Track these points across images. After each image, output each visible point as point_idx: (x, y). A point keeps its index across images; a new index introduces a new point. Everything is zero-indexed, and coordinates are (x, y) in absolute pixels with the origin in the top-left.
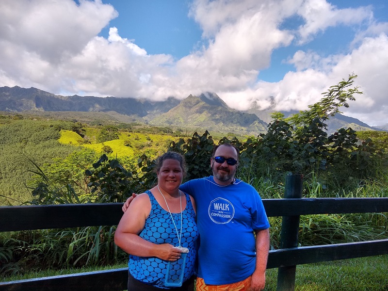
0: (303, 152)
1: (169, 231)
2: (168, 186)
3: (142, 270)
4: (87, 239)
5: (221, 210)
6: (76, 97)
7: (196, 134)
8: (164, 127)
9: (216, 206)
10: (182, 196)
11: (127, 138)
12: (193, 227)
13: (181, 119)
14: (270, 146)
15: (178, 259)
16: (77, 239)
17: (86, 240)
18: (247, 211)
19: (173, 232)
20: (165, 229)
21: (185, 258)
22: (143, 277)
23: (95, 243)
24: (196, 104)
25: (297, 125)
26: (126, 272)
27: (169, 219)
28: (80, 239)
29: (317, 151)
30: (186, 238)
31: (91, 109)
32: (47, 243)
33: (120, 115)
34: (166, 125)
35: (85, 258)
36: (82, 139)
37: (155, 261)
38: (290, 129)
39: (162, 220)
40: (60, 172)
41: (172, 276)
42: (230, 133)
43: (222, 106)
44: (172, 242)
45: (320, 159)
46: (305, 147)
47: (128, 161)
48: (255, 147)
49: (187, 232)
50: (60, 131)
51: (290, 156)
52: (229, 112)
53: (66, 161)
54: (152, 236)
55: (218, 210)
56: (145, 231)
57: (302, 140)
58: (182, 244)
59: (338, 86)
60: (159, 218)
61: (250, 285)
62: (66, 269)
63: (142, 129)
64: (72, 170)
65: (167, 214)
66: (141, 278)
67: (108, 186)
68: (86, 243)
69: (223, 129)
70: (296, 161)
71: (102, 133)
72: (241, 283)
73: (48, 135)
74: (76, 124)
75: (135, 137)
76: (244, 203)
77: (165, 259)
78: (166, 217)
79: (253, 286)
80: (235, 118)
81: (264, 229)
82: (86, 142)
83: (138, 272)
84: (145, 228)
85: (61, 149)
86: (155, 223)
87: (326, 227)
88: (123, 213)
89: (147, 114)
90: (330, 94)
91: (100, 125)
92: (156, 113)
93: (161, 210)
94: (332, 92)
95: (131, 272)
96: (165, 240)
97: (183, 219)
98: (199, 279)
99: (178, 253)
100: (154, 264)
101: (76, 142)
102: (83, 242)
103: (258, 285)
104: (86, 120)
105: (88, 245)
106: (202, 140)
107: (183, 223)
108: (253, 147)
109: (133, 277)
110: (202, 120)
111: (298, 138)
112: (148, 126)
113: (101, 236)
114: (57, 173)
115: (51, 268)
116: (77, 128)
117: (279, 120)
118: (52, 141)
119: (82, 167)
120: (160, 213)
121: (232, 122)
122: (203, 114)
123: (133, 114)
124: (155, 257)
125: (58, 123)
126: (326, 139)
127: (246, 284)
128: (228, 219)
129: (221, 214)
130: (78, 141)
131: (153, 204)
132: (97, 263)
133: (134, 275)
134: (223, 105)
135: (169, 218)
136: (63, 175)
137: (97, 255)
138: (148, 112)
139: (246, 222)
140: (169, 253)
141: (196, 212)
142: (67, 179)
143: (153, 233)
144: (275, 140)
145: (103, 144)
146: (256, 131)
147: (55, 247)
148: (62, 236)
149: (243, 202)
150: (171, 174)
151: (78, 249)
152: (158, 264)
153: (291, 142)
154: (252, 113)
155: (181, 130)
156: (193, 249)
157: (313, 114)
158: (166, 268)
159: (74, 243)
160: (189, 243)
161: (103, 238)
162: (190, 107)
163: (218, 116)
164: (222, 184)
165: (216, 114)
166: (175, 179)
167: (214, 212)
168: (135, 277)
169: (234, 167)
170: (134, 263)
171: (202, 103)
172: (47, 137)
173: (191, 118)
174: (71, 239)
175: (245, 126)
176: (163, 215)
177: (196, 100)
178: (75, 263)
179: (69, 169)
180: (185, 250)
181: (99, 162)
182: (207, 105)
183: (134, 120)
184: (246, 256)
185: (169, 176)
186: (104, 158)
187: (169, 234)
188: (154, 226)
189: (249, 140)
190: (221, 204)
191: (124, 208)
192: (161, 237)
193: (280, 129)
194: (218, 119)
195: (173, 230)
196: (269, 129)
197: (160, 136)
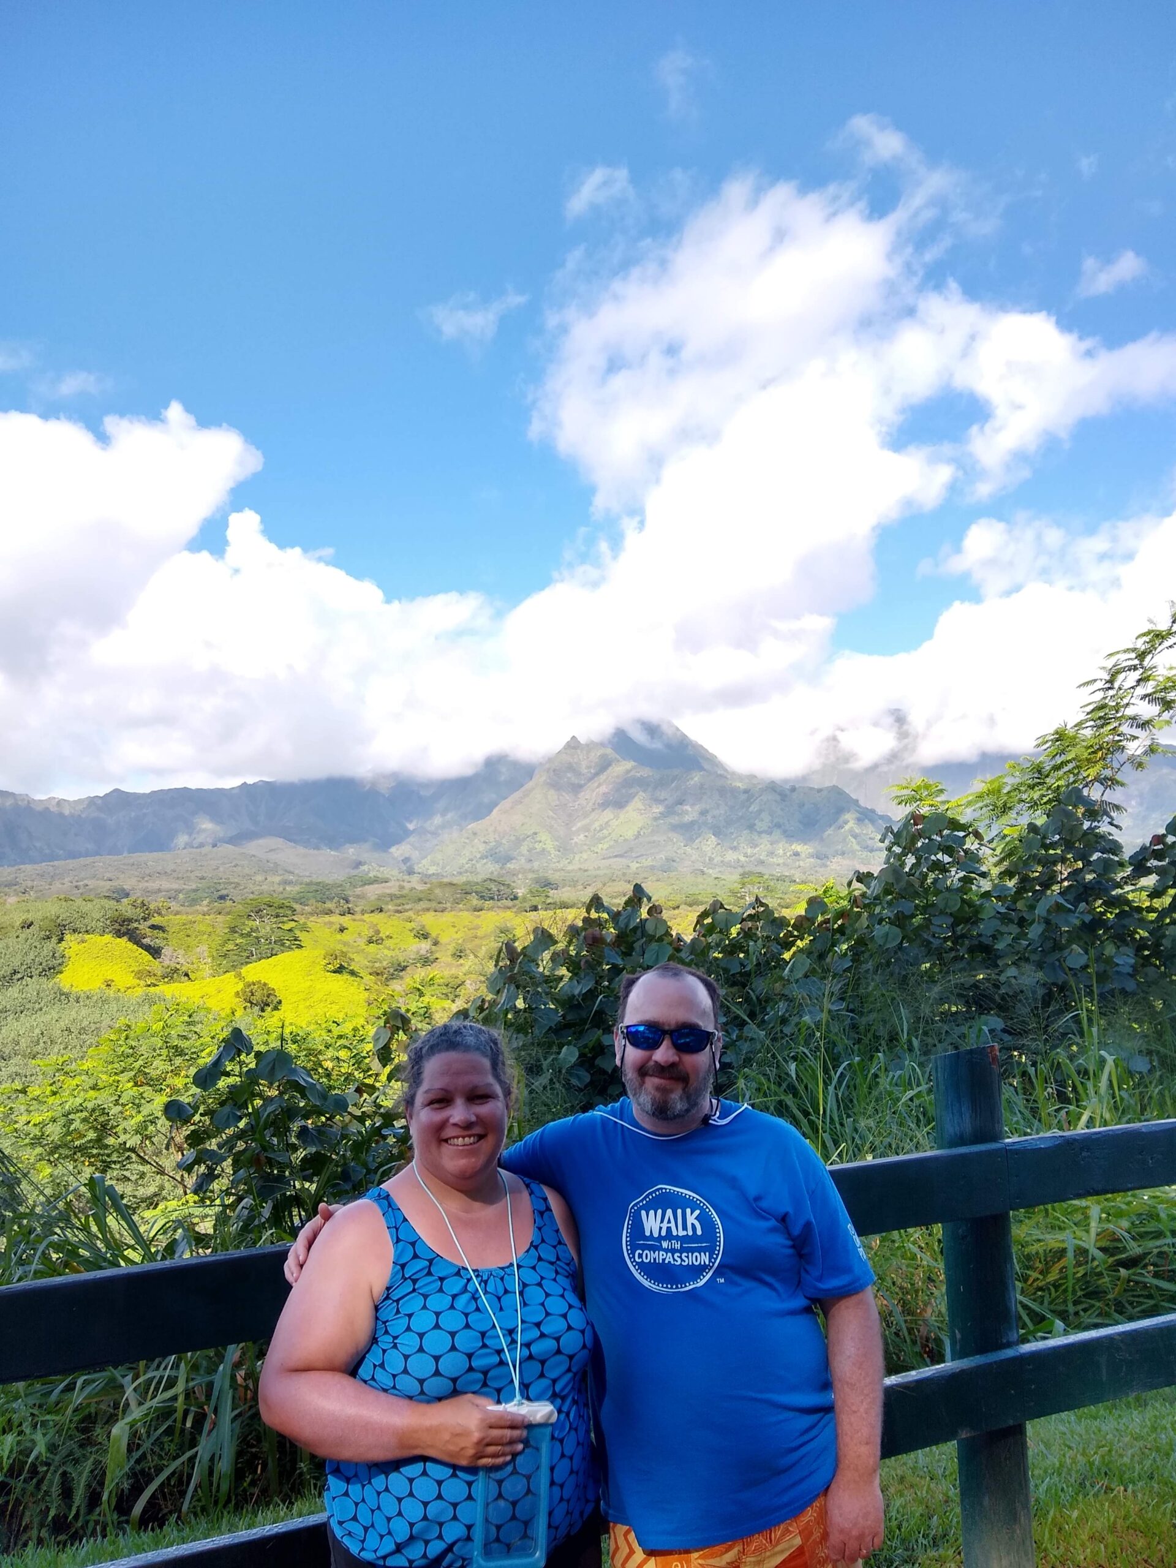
0: (1035, 931)
1: (467, 1341)
2: (453, 1160)
3: (379, 1519)
4: (181, 1399)
5: (669, 1236)
6: (119, 800)
7: (596, 902)
8: (479, 878)
9: (652, 1223)
10: (514, 1191)
11: (335, 942)
12: (565, 1316)
13: (544, 836)
14: (901, 920)
15: (515, 1455)
16: (140, 1404)
17: (180, 1404)
18: (773, 1230)
19: (484, 1346)
20: (453, 1334)
21: (545, 1448)
22: (388, 1546)
23: (216, 1411)
24: (597, 774)
25: (1004, 820)
26: (320, 1532)
27: (466, 1297)
28: (155, 1403)
29: (1088, 918)
30: (543, 1362)
31: (182, 839)
32: (20, 1433)
33: (301, 850)
34: (488, 869)
35: (181, 1480)
36: (156, 965)
37: (424, 1473)
38: (971, 844)
39: (438, 1302)
40: (66, 1115)
41: (498, 1527)
42: (750, 873)
43: (702, 769)
44: (485, 1384)
45: (1110, 950)
46: (1041, 909)
47: (340, 1037)
48: (841, 930)
49: (543, 1335)
50: (61, 940)
51: (985, 953)
52: (734, 791)
53: (87, 1065)
54: (405, 1371)
55: (660, 1238)
56: (372, 1359)
57: (1025, 880)
58: (525, 1387)
59: (1134, 650)
60: (426, 1297)
61: (825, 1536)
62: (104, 1536)
63: (392, 897)
64: (116, 1103)
65: (458, 1274)
66: (380, 1553)
67: (255, 1161)
68: (179, 1415)
69: (718, 859)
70: (1012, 971)
71: (233, 930)
72: (787, 1531)
73: (16, 963)
74: (125, 908)
75: (367, 932)
76: (758, 1199)
77: (464, 1462)
78: (454, 1285)
79: (835, 1538)
80: (760, 811)
81: (850, 1291)
82: (172, 974)
83: (366, 1529)
84: (374, 1340)
85: (71, 1014)
86: (410, 1316)
87: (1159, 1235)
88: (289, 1287)
89: (407, 833)
90: (1111, 681)
91: (222, 898)
92: (443, 826)
93: (431, 1261)
94: (1118, 672)
95: (338, 1532)
96: (454, 1380)
97: (525, 1285)
98: (620, 1529)
99: (512, 1427)
100: (425, 1489)
101: (131, 980)
102: (166, 1413)
103: (855, 1533)
104: (166, 884)
105: (189, 1424)
106: (622, 925)
107: (525, 1304)
108: (835, 931)
109: (347, 1551)
110: (630, 834)
111: (1008, 873)
112: (415, 882)
113: (240, 1380)
114: (54, 1120)
115: (40, 1542)
116: (130, 920)
117: (925, 810)
118: (33, 985)
119: (156, 1084)
120: (429, 1273)
121: (751, 827)
122: (630, 808)
123: (353, 840)
124: (425, 1459)
125: (51, 909)
126: (1121, 864)
127: (806, 1533)
128: (702, 1269)
129: (673, 1251)
130: (139, 975)
131: (398, 1240)
132: (228, 1501)
133: (347, 1542)
134: (706, 766)
135: (465, 1290)
136: (82, 1127)
137: (225, 1466)
138: (411, 827)
139: (774, 1273)
140: (476, 1436)
141: (579, 1252)
142: (99, 1142)
143: (406, 1357)
144: (917, 895)
145: (239, 976)
146: (853, 852)
147: (52, 1448)
148: (78, 1398)
149: (752, 1191)
150: (458, 1113)
151: (147, 1445)
152: (439, 1483)
153: (987, 895)
154: (827, 784)
155: (548, 884)
156: (574, 1402)
157: (1057, 768)
158: (470, 1497)
159: (128, 1419)
160: (554, 1381)
161: (247, 1388)
162: (577, 788)
163: (690, 812)
164: (665, 1131)
165: (681, 802)
166: (477, 1130)
167: (644, 1247)
168: (354, 1549)
169: (702, 1059)
170: (346, 1494)
171: (623, 767)
172: (10, 970)
173: (586, 829)
174: (116, 1406)
175: (805, 841)
176: (442, 1279)
177: (595, 755)
178: (138, 1509)
179: (104, 1098)
180: (541, 1411)
181: (217, 1063)
182: (645, 772)
183: (359, 864)
184: (791, 1414)
185: (452, 1121)
186: (236, 1043)
187: (470, 1356)
188: (408, 1329)
189: (815, 903)
190: (669, 1212)
191: (289, 1268)
192: (437, 1373)
193: (929, 849)
194: (693, 823)
195: (483, 1334)
196: (889, 849)
197: (466, 917)
